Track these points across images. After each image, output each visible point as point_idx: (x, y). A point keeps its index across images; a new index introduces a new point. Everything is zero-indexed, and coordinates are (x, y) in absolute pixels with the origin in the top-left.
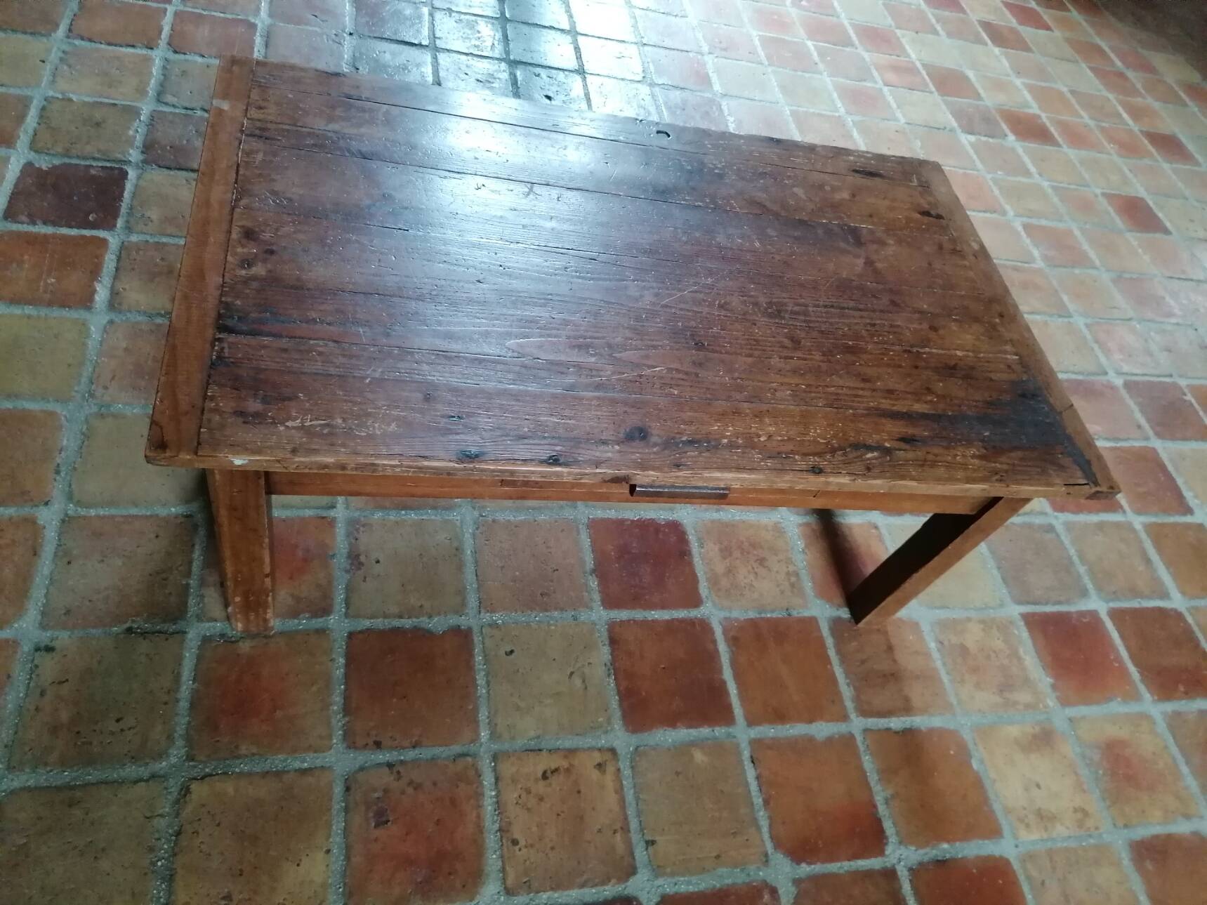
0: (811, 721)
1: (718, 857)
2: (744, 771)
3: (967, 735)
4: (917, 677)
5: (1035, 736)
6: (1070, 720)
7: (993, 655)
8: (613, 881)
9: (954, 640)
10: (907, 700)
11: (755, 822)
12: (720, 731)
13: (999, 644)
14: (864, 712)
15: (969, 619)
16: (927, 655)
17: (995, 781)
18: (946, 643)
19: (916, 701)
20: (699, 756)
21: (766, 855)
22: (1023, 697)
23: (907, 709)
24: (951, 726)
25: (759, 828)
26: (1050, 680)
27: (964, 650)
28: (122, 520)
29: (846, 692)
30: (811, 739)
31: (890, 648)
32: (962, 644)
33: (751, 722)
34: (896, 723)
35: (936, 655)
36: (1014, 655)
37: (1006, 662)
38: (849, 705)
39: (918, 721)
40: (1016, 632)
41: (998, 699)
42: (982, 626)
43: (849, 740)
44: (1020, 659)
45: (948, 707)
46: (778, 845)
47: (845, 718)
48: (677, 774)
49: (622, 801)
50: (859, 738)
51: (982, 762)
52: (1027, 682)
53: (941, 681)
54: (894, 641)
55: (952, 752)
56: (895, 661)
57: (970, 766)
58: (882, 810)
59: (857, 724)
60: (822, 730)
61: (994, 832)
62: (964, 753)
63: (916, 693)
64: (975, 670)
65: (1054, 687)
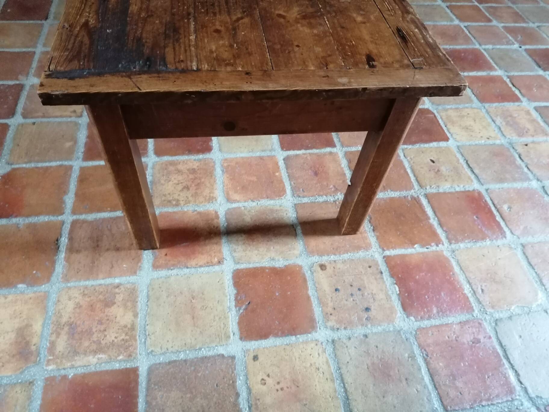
0: (76, 195)
1: (18, 145)
2: (56, 161)
3: (44, 288)
4: (93, 262)
5: (28, 343)
6: (31, 383)
7: (102, 328)
8: (23, 111)
9: (119, 298)
10: (78, 251)
11: (30, 162)
12: (81, 155)
13: (111, 336)
14: (74, 223)
15: (136, 315)
16: (110, 275)
17: (6, 298)
18: (117, 290)
19: (75, 257)
20: (68, 144)
21: (12, 164)
22: (62, 344)
23: (71, 249)
24: (54, 278)
25: (26, 163)
26: (71, 374)
27: (109, 303)
29: (91, 217)
30: (65, 193)
31: (118, 249)
32: (115, 303)
33: (82, 169)
34: (64, 241)
35: (109, 281)
36: (100, 349)
37: (95, 338)
38: (83, 217)
39: (62, 255)
40: (121, 357)
41: (64, 320)
42: (129, 326)
43: (59, 210)
44: (95, 352)
45: (66, 278)
46: (14, 170)
47: (74, 212)
48: (63, 136)
49: (57, 117)
50: (60, 218)
51: (22, 293)
52: (75, 353)
53: (88, 279)
54: (123, 253)
55: (34, 272)
56: (108, 250)
57: (23, 282)
58: (14, 220)
59: (68, 218)
60: (70, 200)
62: (34, 282)
63: (82, 258)
64: (92, 307)
65: (65, 377)
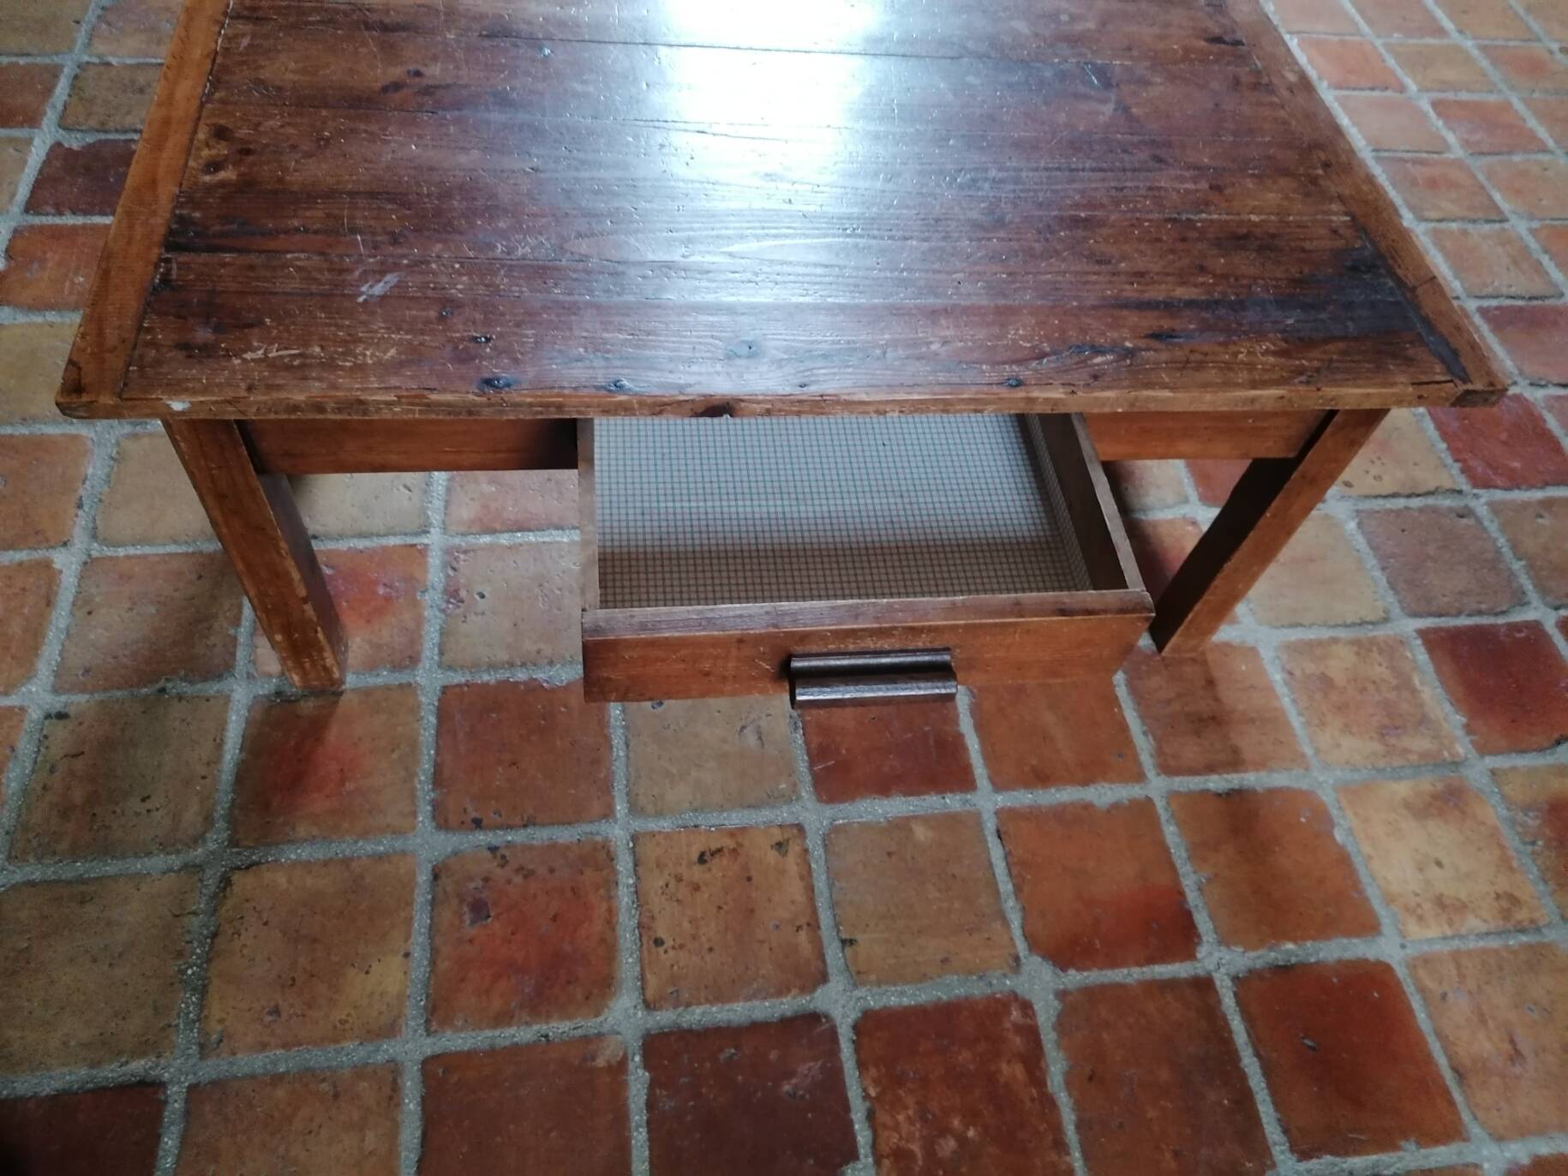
0: (1085, 783)
1: (945, 961)
2: (987, 851)
3: (1328, 797)
4: (1253, 721)
5: (1435, 797)
6: (1493, 772)
7: (1371, 687)
8: (794, 991)
9: (1311, 668)
10: (1235, 751)
11: (1002, 917)
12: (953, 802)
13: (1379, 670)
14: (1167, 768)
15: (1335, 641)
16: (1269, 689)
17: (1370, 857)
18: (1298, 673)
19: (1248, 753)
20: (921, 833)
21: (1017, 959)
22: (1420, 743)
23: (1235, 762)
24: (1304, 785)
25: (1006, 923)
26: (1459, 719)
27: (1326, 682)
28: (157, 559)
29: (1143, 744)
30: (1088, 807)
31: (1211, 683)
32: (1323, 674)
33: (998, 786)
34: (1216, 783)
35: (1281, 689)
36: (1405, 684)
37: (1392, 696)
38: (1146, 759)
39: (1250, 779)
40: (1409, 655)
41: (1377, 747)
42: (1356, 648)
43: (1144, 808)
44: (1414, 691)
45: (1299, 759)
46: (1034, 944)
47: (1140, 777)
48: (889, 854)
49: (810, 890)
50: (1160, 805)
51: (1350, 831)
52: (1423, 721)
53: (1287, 724)
54: (1216, 674)
55: (1303, 820)
56: (1217, 699)
57: (1334, 839)
58: (1192, 897)
59: (1156, 787)
60: (1103, 794)
61: (1368, 926)
62: (1322, 818)
63: (1247, 741)
64: (1341, 708)
65: (1469, 729)
